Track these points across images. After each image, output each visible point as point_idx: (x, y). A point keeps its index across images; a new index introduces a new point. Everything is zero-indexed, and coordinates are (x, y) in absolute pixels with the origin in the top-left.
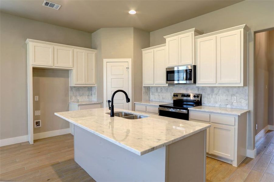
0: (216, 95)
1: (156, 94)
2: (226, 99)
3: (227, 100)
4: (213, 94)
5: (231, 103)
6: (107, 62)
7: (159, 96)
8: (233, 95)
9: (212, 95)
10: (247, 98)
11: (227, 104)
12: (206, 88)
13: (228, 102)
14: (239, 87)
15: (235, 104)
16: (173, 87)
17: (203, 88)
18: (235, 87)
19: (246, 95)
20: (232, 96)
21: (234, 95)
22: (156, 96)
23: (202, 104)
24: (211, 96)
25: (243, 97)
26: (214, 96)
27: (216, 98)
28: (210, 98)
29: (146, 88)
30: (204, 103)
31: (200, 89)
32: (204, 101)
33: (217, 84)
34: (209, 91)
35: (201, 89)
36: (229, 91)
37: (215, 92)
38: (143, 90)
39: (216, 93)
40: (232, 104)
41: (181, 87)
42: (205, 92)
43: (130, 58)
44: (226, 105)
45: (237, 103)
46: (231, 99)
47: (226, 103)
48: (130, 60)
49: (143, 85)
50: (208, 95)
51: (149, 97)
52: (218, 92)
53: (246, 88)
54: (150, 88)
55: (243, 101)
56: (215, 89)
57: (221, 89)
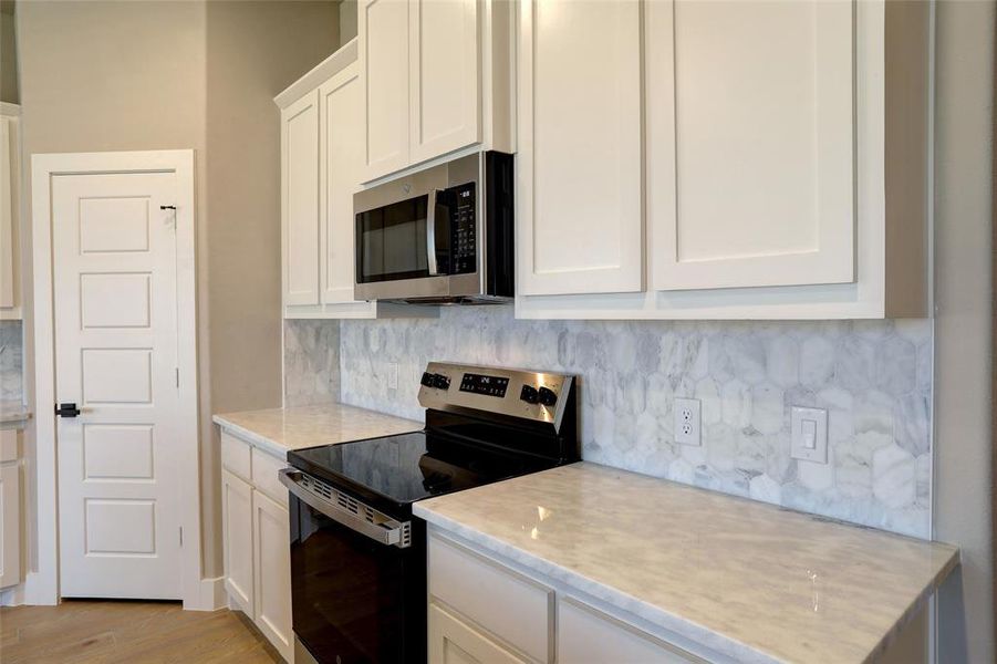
0: (674, 388)
1: (364, 365)
2: (743, 424)
3: (751, 432)
4: (653, 379)
5: (784, 466)
6: (51, 174)
7: (375, 376)
8: (795, 396)
9: (646, 386)
10: (924, 426)
11: (756, 466)
12: (610, 329)
13: (758, 456)
14: (851, 322)
15: (816, 476)
16: (435, 321)
17: (591, 334)
18: (817, 325)
19: (911, 404)
20: (789, 401)
21: (804, 391)
22: (363, 375)
23: (587, 454)
24: (636, 393)
25: (887, 420)
26: (657, 397)
27: (669, 410)
28: (631, 412)
29: (311, 331)
30: (595, 447)
31: (570, 342)
32: (598, 428)
33: (651, 297)
34: (623, 354)
35: (579, 336)
36: (764, 362)
37: (666, 368)
38: (288, 341)
39: (669, 371)
40: (791, 474)
41: (469, 327)
42: (601, 366)
43: (181, 145)
44: (741, 478)
45: (837, 465)
46: (788, 429)
47: (748, 463)
48: (182, 161)
49: (286, 314)
50: (623, 382)
51: (335, 384)
52: (690, 360)
53: (919, 333)
54: (338, 331)
55: (887, 455)
56: (667, 340)
57: (705, 343)
